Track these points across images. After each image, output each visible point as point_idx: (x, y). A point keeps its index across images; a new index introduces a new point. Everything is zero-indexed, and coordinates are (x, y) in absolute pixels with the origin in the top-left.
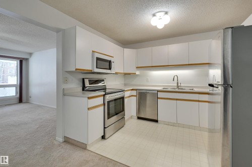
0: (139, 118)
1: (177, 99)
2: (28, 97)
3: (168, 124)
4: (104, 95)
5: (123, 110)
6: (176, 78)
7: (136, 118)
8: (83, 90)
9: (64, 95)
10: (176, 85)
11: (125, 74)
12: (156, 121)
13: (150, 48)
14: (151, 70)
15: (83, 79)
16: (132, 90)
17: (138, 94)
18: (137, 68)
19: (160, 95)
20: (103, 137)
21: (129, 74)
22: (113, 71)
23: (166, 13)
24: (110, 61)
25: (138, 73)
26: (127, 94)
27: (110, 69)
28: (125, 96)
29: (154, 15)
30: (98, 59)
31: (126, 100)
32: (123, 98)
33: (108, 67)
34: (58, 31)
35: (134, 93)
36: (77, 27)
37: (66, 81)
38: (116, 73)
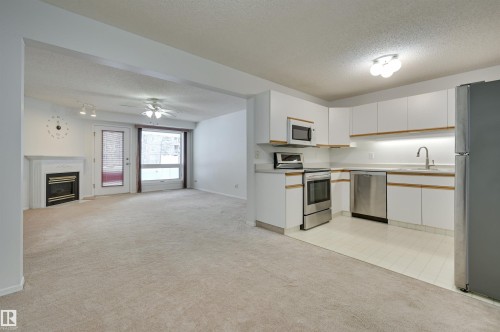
0: (355, 215)
1: (422, 186)
2: (193, 181)
3: (407, 226)
4: (303, 174)
5: (329, 198)
6: (423, 151)
7: (350, 214)
8: (275, 167)
9: (256, 172)
10: (424, 164)
11: (332, 147)
12: (385, 221)
13: (375, 104)
14: (376, 139)
15: (275, 155)
16: (343, 171)
17: (353, 177)
18: (352, 136)
19: (391, 179)
20: (302, 227)
21: (338, 147)
22: (313, 142)
23: (395, 56)
24: (309, 130)
25: (353, 145)
26: (334, 176)
27: (309, 139)
28: (332, 179)
29: (375, 61)
30: (294, 127)
31: (333, 185)
32: (327, 181)
33: (306, 137)
34: (248, 97)
35: (346, 176)
36: (272, 92)
37: (257, 156)
38: (318, 146)
